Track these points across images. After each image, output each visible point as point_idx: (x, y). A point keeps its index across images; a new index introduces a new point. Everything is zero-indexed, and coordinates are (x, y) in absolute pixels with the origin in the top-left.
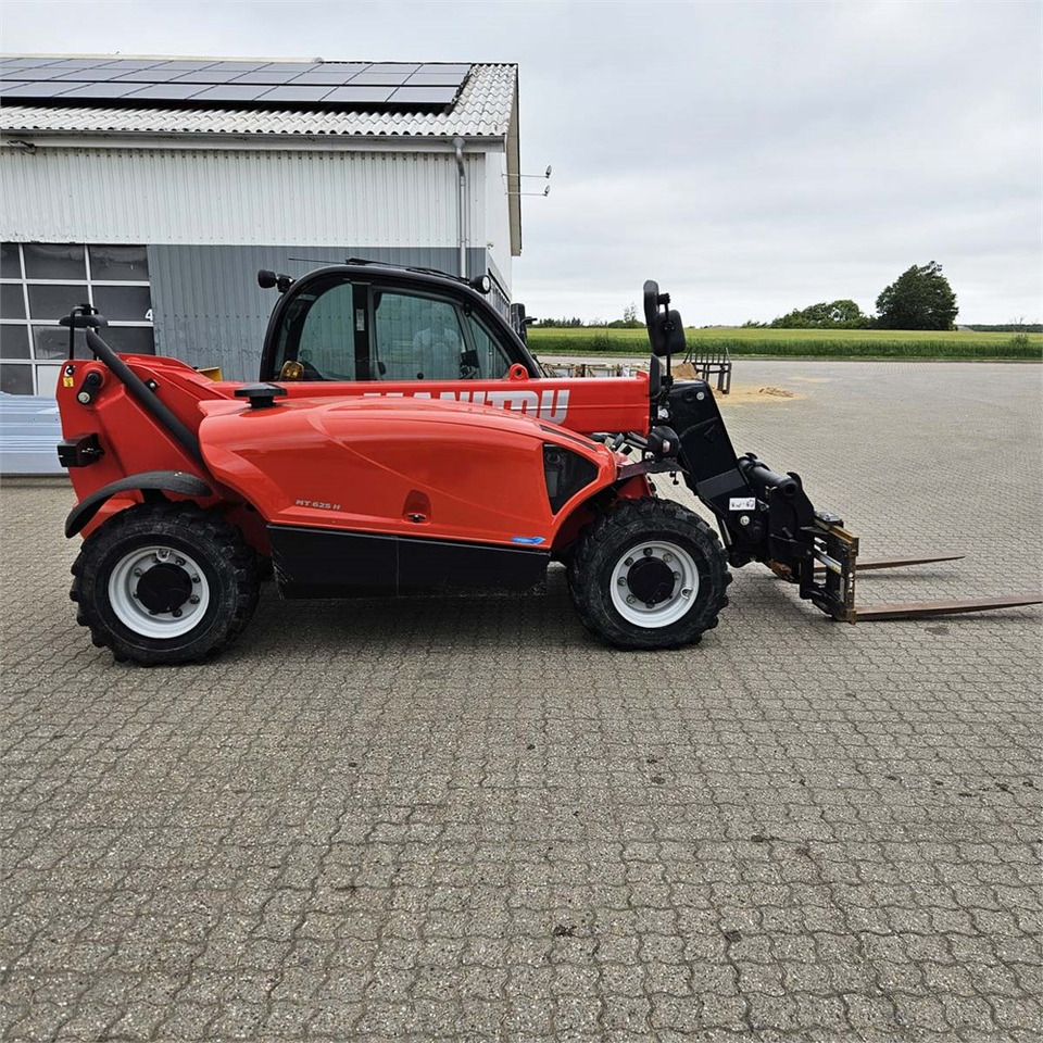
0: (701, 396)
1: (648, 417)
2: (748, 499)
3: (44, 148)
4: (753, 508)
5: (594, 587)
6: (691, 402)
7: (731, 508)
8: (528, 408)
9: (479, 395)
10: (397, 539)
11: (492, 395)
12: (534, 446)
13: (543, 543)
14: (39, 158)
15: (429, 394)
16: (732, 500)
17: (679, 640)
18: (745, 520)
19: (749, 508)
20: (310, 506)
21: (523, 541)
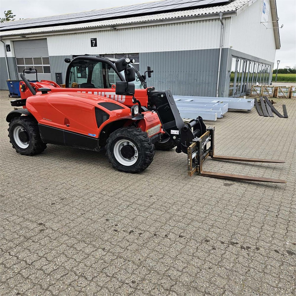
0: (162, 96)
1: (147, 102)
2: (177, 131)
3: (119, 29)
4: (178, 134)
5: (109, 151)
6: (159, 98)
7: (171, 133)
8: (115, 97)
9: (103, 93)
10: (64, 131)
11: (106, 93)
12: (92, 108)
13: (96, 136)
14: (118, 31)
15: (91, 92)
16: (171, 131)
17: (132, 170)
18: (174, 137)
19: (177, 134)
20: (46, 120)
21: (91, 135)
